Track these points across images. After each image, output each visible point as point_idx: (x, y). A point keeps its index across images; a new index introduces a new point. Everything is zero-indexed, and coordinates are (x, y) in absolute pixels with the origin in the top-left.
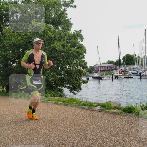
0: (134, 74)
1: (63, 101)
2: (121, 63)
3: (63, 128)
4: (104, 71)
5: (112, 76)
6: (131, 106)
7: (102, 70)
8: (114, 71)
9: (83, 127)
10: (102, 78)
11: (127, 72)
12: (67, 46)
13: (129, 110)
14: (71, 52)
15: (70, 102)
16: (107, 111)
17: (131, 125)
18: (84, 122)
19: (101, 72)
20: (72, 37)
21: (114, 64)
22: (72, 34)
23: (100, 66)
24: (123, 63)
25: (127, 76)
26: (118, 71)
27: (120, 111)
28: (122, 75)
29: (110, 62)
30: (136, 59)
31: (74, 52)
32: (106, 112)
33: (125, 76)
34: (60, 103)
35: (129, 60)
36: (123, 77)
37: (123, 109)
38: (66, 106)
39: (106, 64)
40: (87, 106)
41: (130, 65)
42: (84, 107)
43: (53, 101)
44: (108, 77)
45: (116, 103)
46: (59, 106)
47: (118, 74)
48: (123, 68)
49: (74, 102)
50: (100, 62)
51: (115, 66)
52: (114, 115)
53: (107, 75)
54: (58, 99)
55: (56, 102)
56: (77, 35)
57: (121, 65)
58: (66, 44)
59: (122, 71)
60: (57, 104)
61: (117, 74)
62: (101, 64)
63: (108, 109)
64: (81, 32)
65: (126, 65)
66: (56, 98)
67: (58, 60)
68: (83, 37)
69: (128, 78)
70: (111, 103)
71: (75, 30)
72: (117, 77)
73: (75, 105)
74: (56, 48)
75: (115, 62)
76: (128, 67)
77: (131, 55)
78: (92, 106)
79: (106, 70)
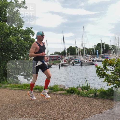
0: (76, 62)
1: (17, 86)
2: (66, 53)
3: (17, 110)
4: (53, 60)
5: (59, 64)
6: (73, 87)
7: (51, 60)
8: (61, 60)
9: (35, 107)
10: (51, 66)
11: (70, 60)
12: (21, 40)
13: (72, 91)
14: (24, 45)
15: (24, 87)
16: (55, 92)
17: (73, 103)
18: (35, 103)
19: (50, 61)
20: (25, 33)
21: (60, 55)
22: (24, 30)
23: (49, 57)
24: (67, 53)
25: (71, 64)
26: (64, 60)
27: (65, 92)
28: (67, 63)
29: (57, 53)
30: (78, 50)
31: (27, 44)
32: (53, 94)
33: (69, 64)
34: (15, 88)
35: (72, 51)
36: (68, 64)
37: (67, 90)
38: (20, 91)
39: (54, 54)
40: (38, 90)
41: (73, 55)
42: (36, 90)
43: (10, 87)
44: (56, 65)
45: (62, 86)
46: (14, 91)
47: (64, 63)
48: (67, 58)
49: (28, 87)
50: (49, 53)
51: (61, 56)
52: (60, 95)
53: (54, 64)
54: (13, 86)
55: (12, 88)
56: (29, 31)
57: (66, 55)
58: (20, 39)
59: (66, 60)
60: (13, 89)
61: (62, 63)
62: (50, 54)
63: (55, 91)
64: (32, 29)
65: (69, 55)
66: (11, 84)
67: (14, 52)
68: (34, 32)
69: (72, 65)
70: (58, 86)
71: (27, 27)
72: (63, 65)
73: (28, 90)
74: (12, 42)
75: (61, 52)
76: (71, 57)
77: (73, 47)
78: (42, 89)
79: (54, 60)
